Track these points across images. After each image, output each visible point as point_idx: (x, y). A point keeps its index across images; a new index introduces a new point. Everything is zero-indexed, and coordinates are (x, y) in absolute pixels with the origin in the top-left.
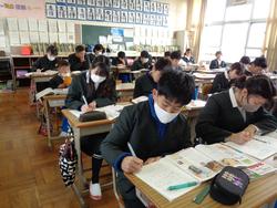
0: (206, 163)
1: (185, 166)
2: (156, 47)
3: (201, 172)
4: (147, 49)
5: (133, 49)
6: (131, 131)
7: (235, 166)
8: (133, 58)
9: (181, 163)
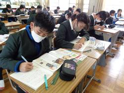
0: (55, 60)
1: (44, 65)
2: (28, 3)
3: (53, 66)
4: (23, 4)
5: (15, 4)
6: (18, 49)
7: (70, 59)
8: (15, 9)
9: (42, 63)
